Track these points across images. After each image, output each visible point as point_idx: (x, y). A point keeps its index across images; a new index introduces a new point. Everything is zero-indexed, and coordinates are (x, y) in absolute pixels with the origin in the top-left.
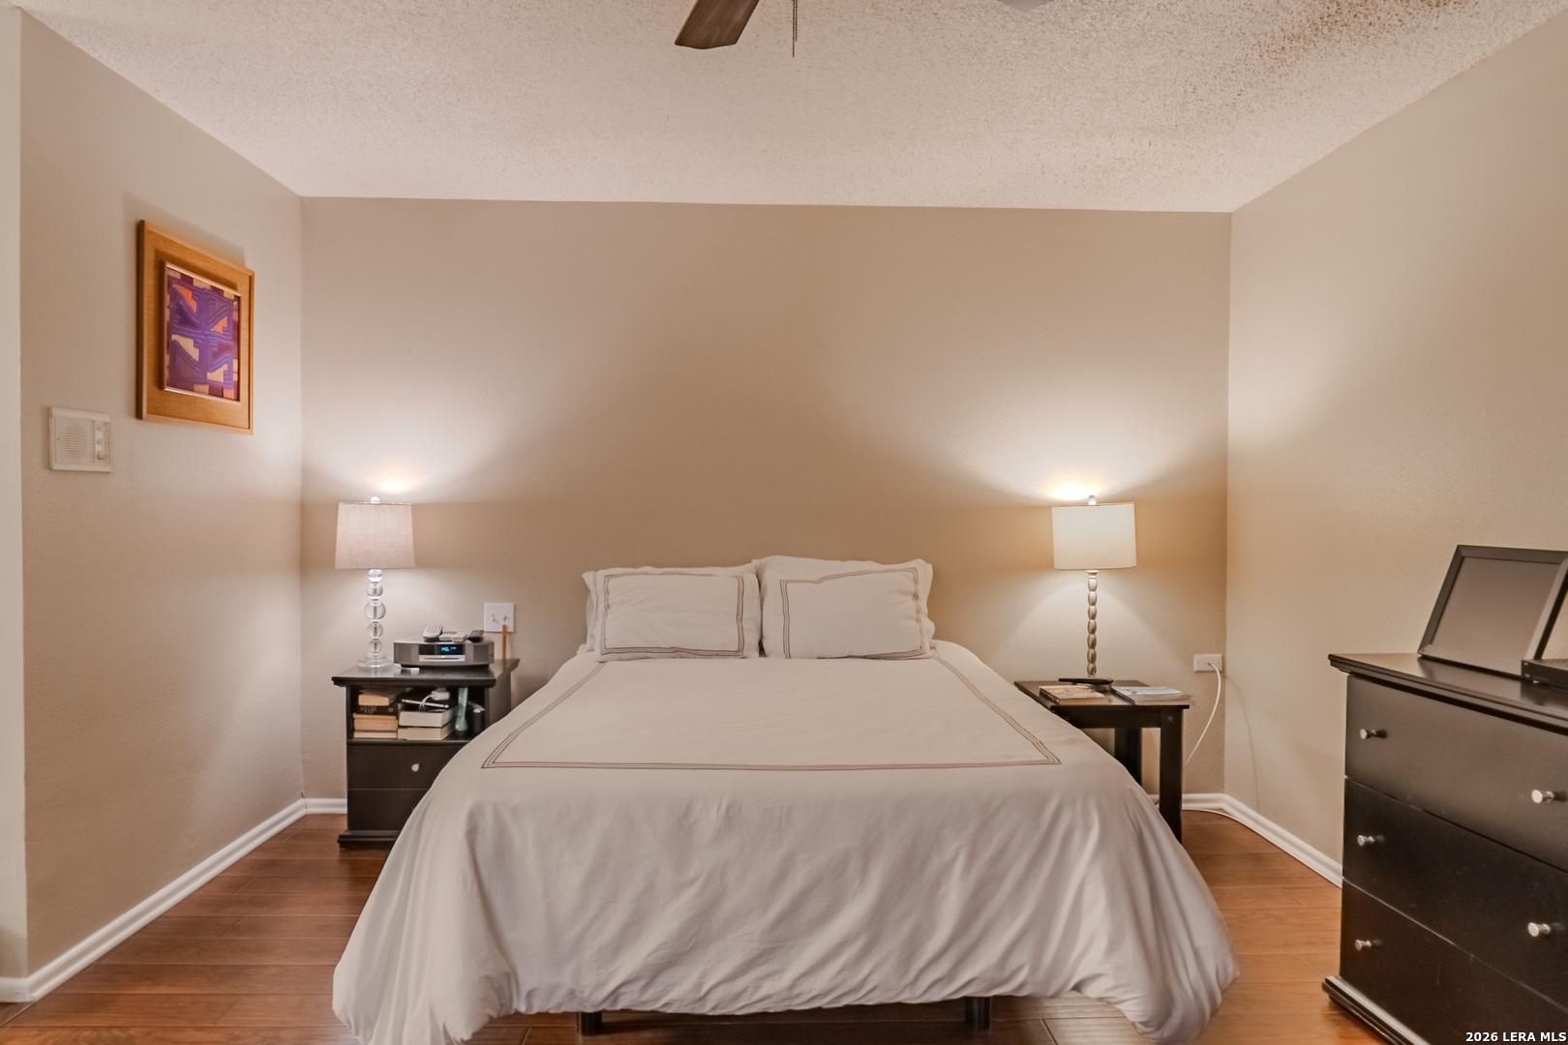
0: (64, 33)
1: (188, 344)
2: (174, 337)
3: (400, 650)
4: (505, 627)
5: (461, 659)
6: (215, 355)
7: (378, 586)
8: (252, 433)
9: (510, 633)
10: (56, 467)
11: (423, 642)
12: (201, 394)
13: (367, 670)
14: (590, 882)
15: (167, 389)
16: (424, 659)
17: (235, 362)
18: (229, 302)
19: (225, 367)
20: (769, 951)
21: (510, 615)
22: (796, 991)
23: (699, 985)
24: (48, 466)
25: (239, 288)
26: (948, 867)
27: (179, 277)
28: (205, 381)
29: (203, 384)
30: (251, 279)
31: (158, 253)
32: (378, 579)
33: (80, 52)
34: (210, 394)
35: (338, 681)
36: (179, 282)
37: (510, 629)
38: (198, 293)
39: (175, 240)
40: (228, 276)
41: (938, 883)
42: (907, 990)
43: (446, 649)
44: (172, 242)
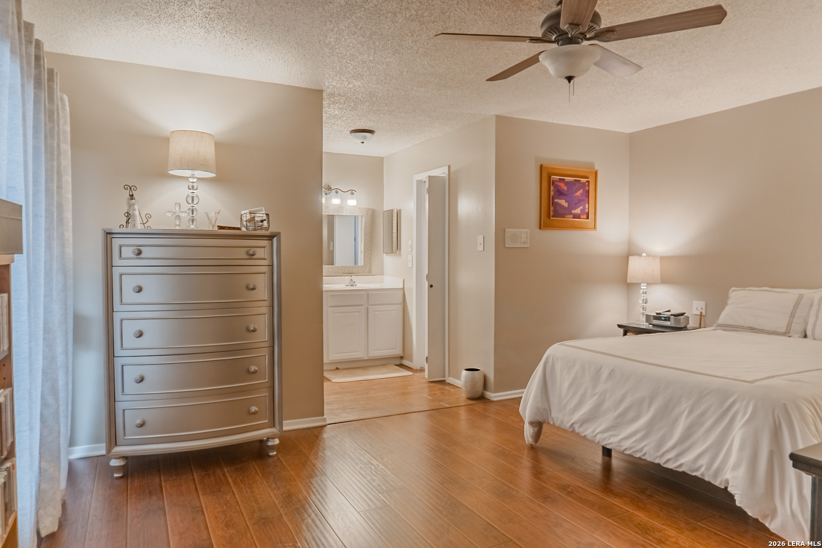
0: (509, 116)
1: (563, 202)
2: (555, 200)
3: (648, 317)
4: (701, 313)
5: (668, 323)
6: (576, 204)
7: (645, 290)
8: (596, 230)
9: (704, 316)
10: (507, 246)
11: (655, 315)
12: (570, 219)
13: (640, 325)
14: (570, 386)
15: (551, 218)
16: (655, 322)
17: (587, 205)
18: (584, 184)
19: (582, 207)
20: (615, 426)
21: (704, 307)
22: (621, 444)
23: (593, 431)
24: (505, 246)
25: (589, 177)
26: (681, 414)
27: (558, 179)
28: (571, 213)
29: (570, 215)
30: (596, 173)
31: (548, 173)
32: (645, 288)
33: (517, 119)
34: (573, 218)
35: (620, 326)
36: (558, 181)
37: (704, 314)
38: (567, 183)
39: (556, 167)
40: (584, 174)
41: (676, 420)
42: (658, 458)
43: (663, 318)
44: (555, 169)
